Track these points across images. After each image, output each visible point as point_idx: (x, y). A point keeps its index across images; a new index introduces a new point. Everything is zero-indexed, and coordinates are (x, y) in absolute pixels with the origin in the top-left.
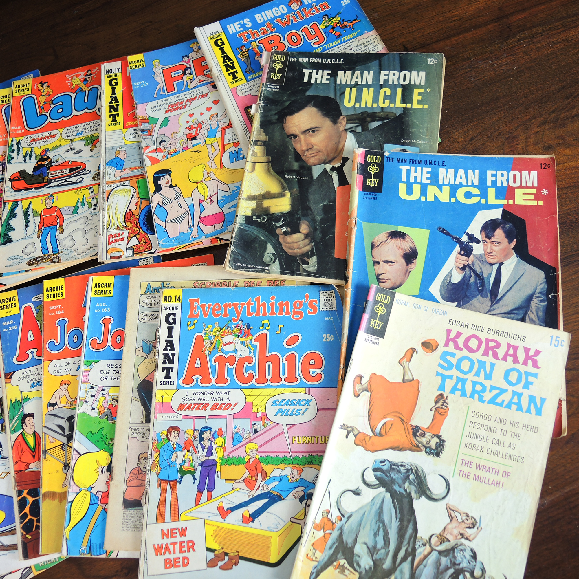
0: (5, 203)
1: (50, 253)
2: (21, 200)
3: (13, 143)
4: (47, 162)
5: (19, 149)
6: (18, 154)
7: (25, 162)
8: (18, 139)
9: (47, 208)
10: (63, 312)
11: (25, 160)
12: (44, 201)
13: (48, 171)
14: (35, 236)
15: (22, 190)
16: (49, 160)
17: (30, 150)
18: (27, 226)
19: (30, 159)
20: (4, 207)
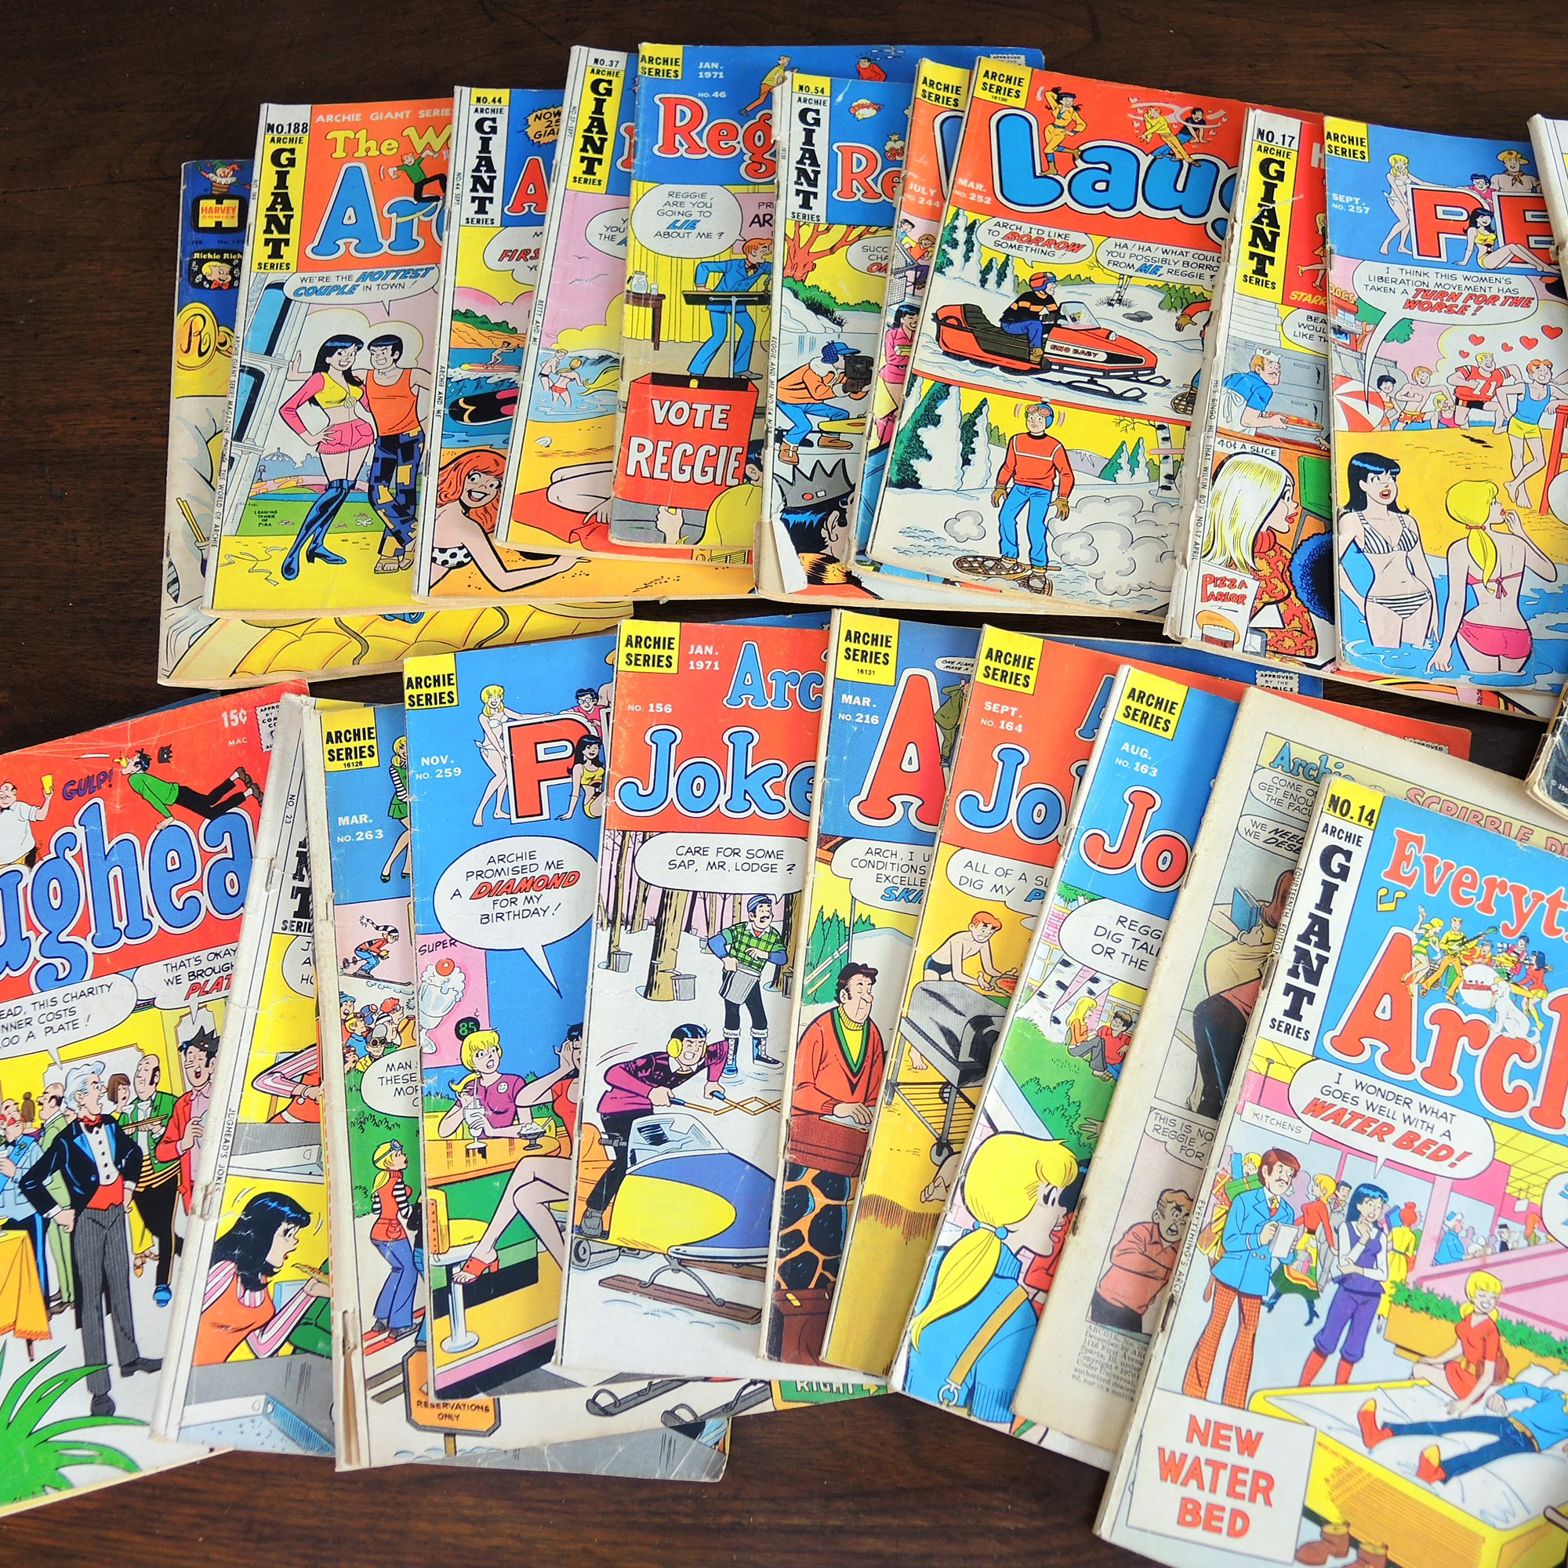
0: (914, 377)
2: (961, 384)
3: (956, 223)
4: (1044, 311)
5: (970, 244)
6: (967, 259)
7: (983, 286)
8: (972, 216)
9: (1029, 434)
10: (1019, 729)
11: (983, 282)
12: (1022, 412)
13: (1045, 336)
14: (986, 496)
15: (966, 358)
16: (1053, 307)
17: (1001, 259)
18: (966, 462)
19: (999, 284)
20: (911, 385)
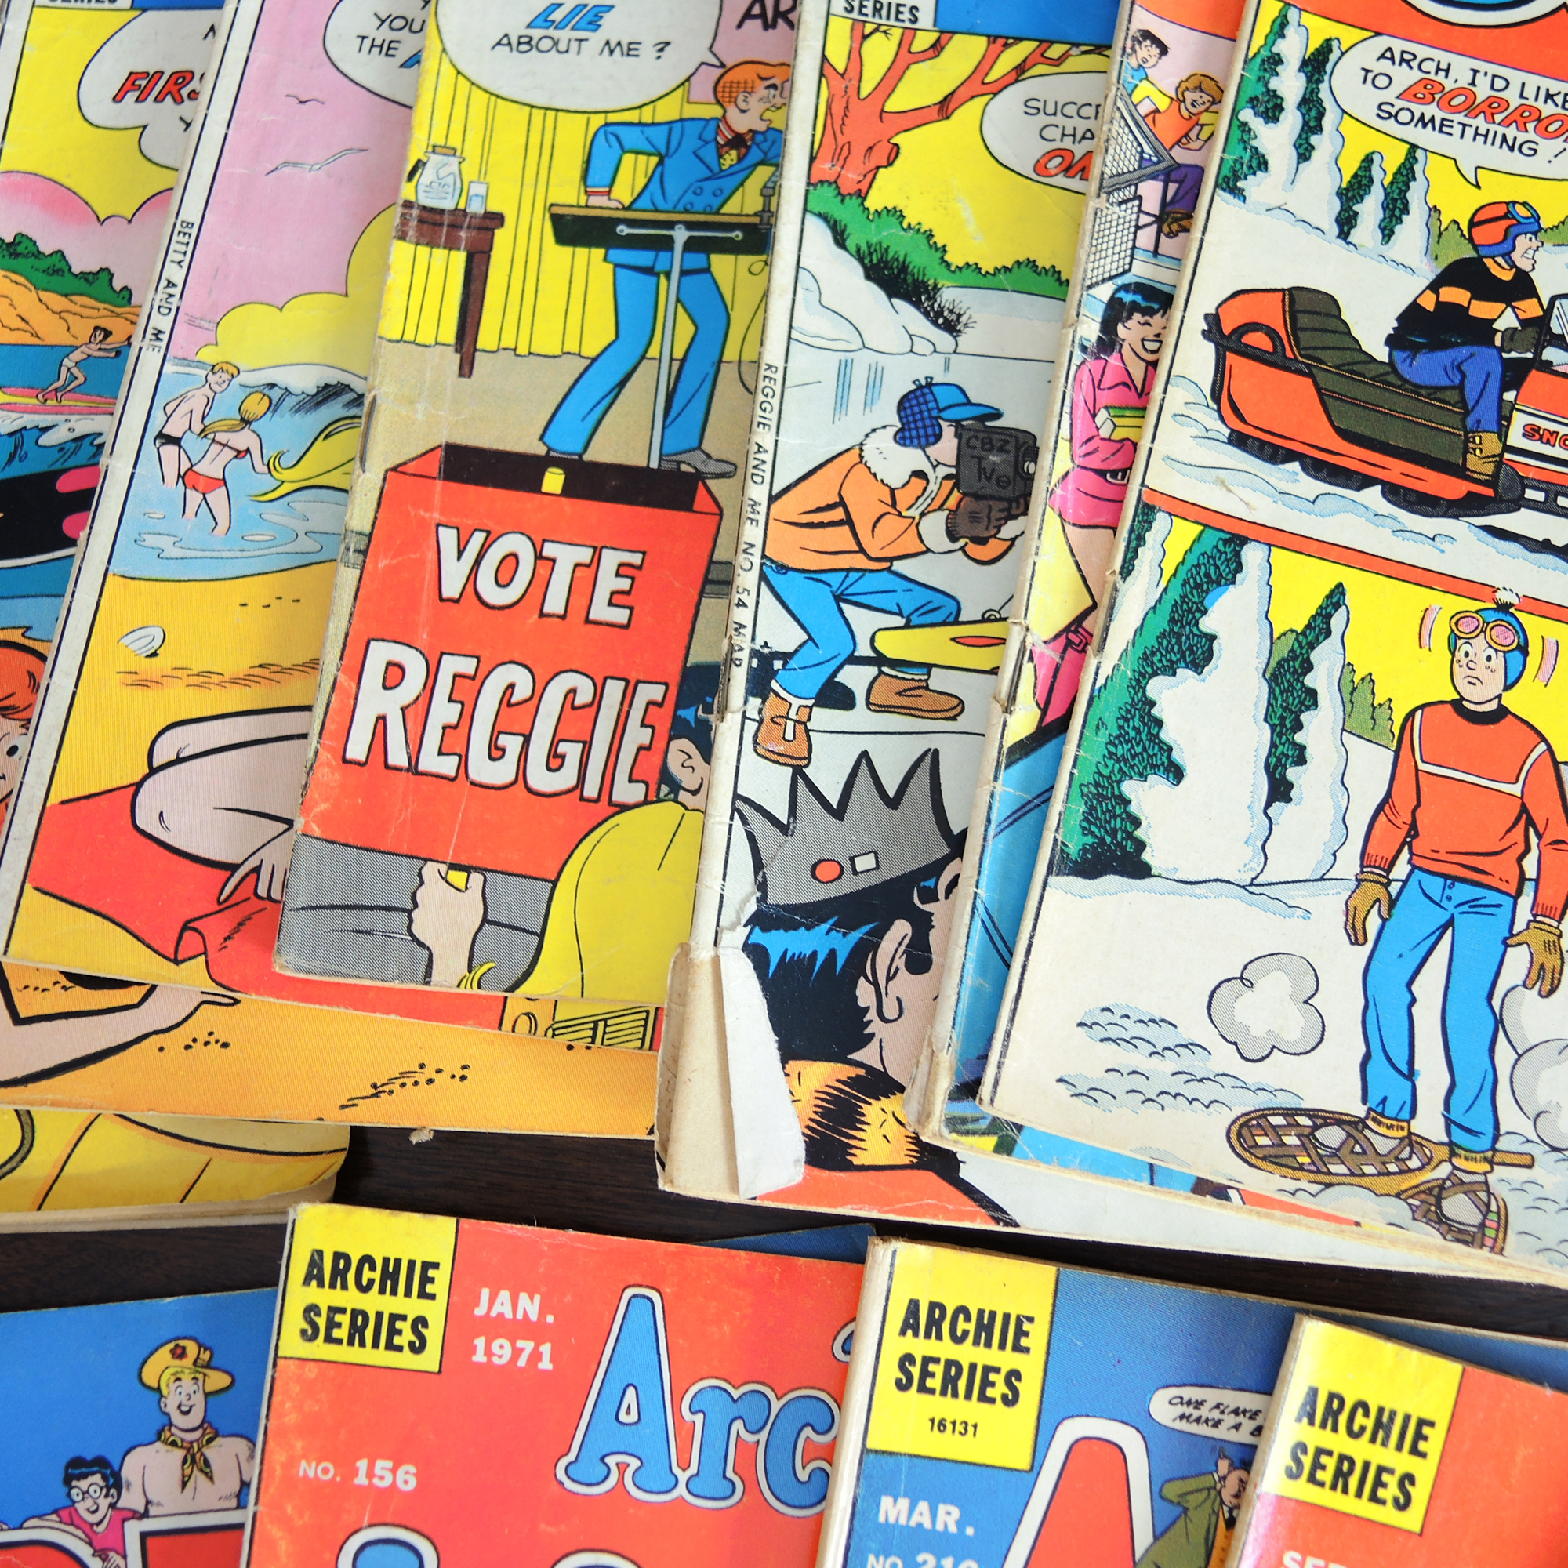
0: (1146, 512)
1: (1429, 1124)
2: (1276, 538)
3: (1280, 47)
4: (1507, 320)
5: (1312, 107)
6: (1304, 152)
7: (1344, 235)
8: (1320, 29)
9: (1458, 705)
11: (1346, 223)
12: (1441, 632)
13: (1510, 396)
14: (1330, 905)
15: (1290, 456)
16: (1530, 308)
17: (1393, 157)
18: (1280, 790)
19: (1387, 232)
20: (1138, 539)
